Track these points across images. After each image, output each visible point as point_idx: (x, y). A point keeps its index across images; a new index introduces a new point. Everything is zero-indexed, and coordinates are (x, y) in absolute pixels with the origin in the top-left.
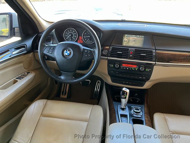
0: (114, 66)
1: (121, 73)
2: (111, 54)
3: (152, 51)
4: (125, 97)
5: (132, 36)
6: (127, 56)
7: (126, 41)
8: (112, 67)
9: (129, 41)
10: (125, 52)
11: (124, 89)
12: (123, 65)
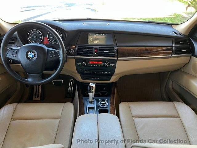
0: (82, 64)
1: (89, 70)
2: (78, 53)
3: (114, 48)
4: (91, 91)
5: (96, 35)
6: (93, 54)
7: (91, 40)
8: (80, 65)
9: (93, 40)
10: (90, 50)
11: (91, 84)
12: (90, 62)
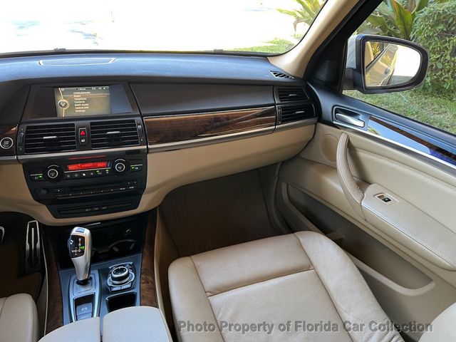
2: (26, 146)
3: (133, 121)
4: (79, 251)
5: (77, 91)
6: (74, 143)
7: (66, 105)
8: (39, 180)
9: (72, 106)
10: (66, 134)
11: (75, 231)
12: (70, 167)
